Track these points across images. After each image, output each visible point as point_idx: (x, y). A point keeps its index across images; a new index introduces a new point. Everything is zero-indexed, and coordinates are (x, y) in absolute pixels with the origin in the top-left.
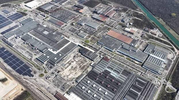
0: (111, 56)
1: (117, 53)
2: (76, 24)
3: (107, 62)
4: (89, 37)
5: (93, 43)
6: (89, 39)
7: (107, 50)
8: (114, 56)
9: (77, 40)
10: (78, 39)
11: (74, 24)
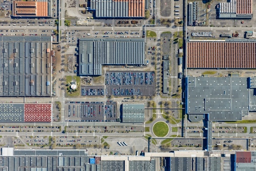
0: (243, 135)
1: (250, 116)
2: (77, 81)
3: (250, 162)
4: (154, 109)
5: (178, 122)
6: (159, 117)
7: (224, 124)
8: (249, 130)
9: (132, 140)
10: (130, 134)
11: (74, 87)
